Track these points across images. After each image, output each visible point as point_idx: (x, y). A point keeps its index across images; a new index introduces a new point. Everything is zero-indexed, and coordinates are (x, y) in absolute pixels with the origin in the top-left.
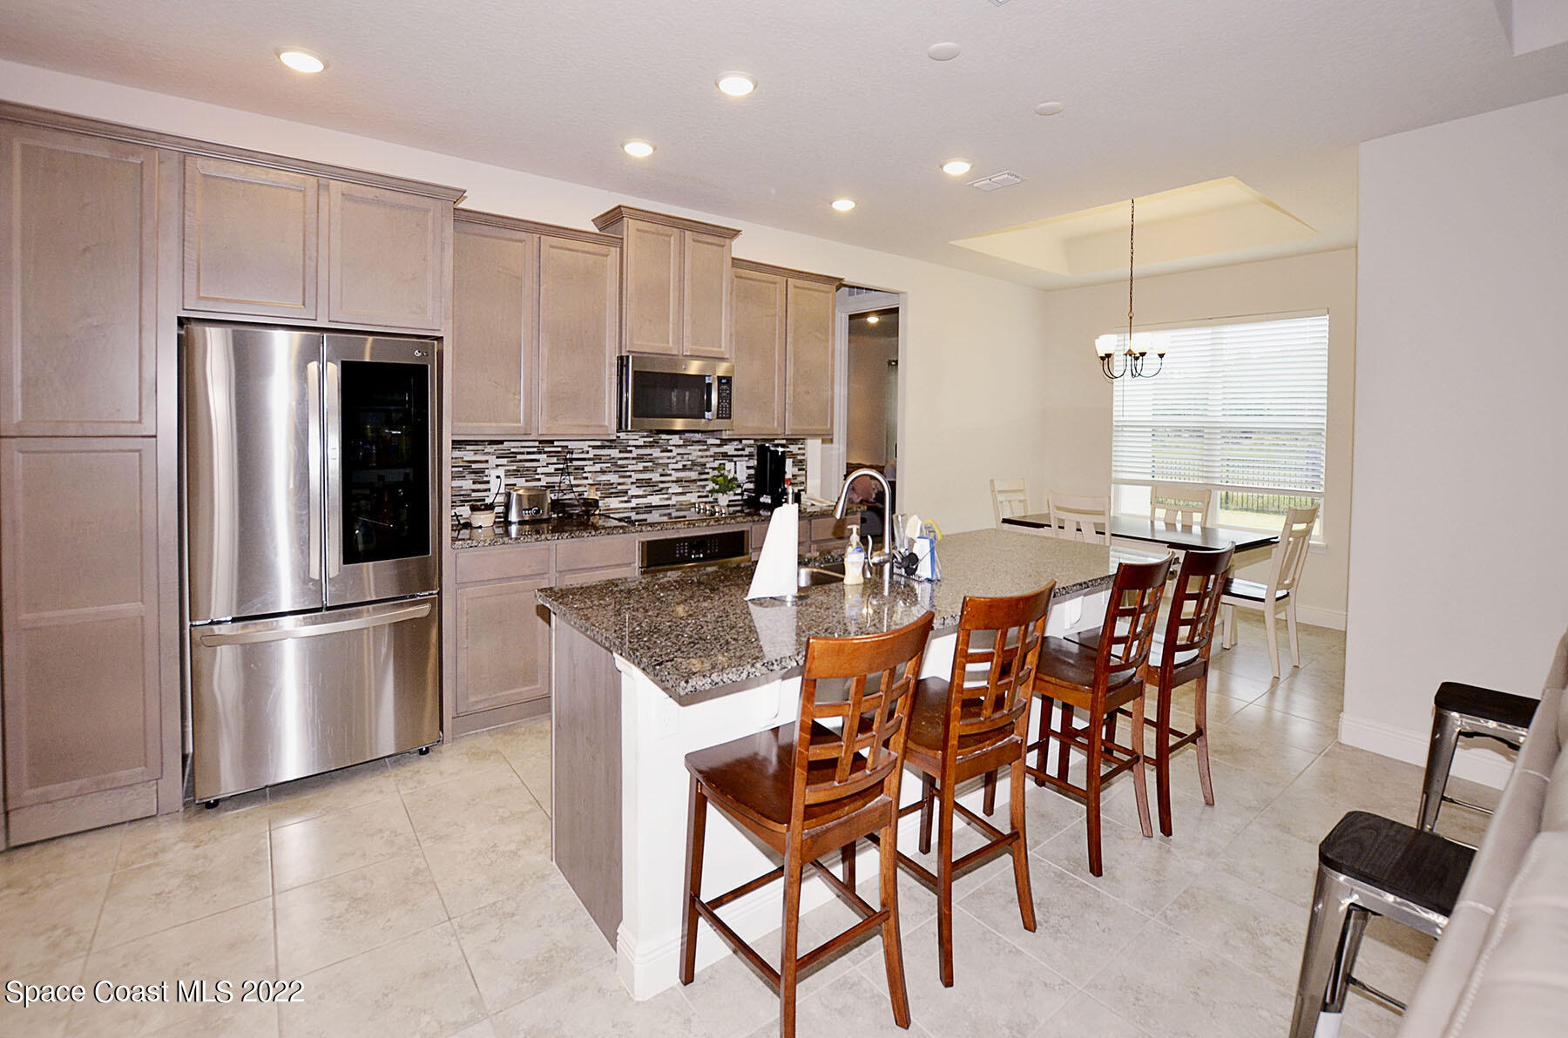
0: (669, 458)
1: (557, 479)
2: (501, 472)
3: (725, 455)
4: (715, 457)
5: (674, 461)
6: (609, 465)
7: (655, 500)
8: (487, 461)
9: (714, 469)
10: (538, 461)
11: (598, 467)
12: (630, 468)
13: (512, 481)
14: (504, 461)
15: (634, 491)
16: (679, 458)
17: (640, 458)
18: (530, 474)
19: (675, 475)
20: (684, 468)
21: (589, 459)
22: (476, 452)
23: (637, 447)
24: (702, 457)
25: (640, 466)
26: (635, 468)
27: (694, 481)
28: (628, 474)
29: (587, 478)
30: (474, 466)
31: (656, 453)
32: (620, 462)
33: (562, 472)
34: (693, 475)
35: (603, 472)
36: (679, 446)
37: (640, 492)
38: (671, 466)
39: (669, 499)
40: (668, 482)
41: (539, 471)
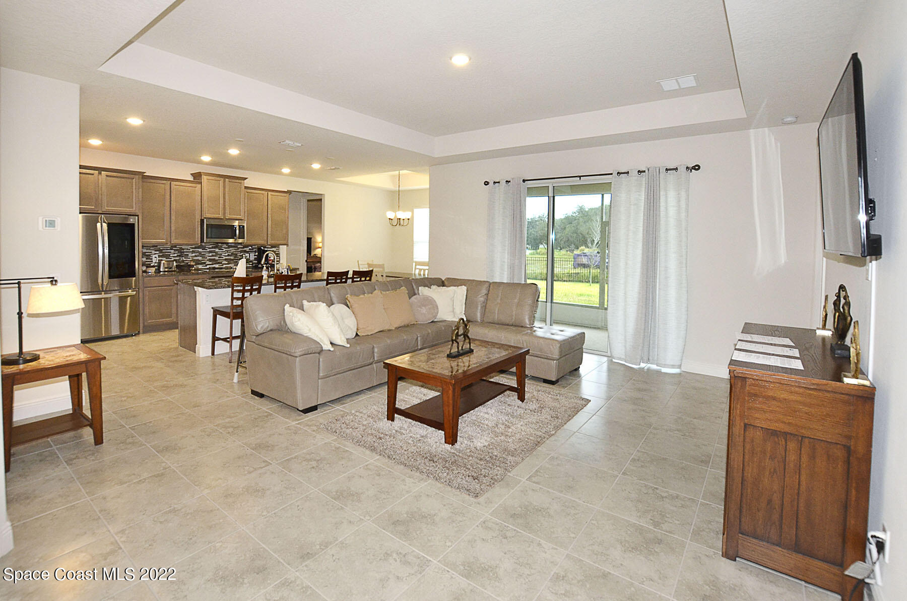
0: (222, 252)
1: (178, 258)
2: (157, 256)
3: (245, 251)
4: (241, 251)
6: (198, 254)
7: (217, 266)
8: (151, 252)
10: (170, 252)
11: (194, 255)
12: (206, 255)
13: (161, 259)
14: (158, 252)
15: (208, 263)
17: (210, 252)
18: (168, 257)
19: (225, 258)
20: (228, 255)
21: (190, 252)
22: (147, 249)
23: (209, 248)
24: (236, 251)
25: (211, 254)
26: (208, 255)
27: (233, 260)
28: (205, 257)
29: (189, 258)
30: (147, 254)
31: (217, 250)
32: (202, 253)
33: (179, 256)
34: (232, 258)
35: (196, 256)
36: (226, 248)
37: (211, 263)
38: (223, 255)
39: (222, 265)
40: (222, 260)
41: (171, 255)
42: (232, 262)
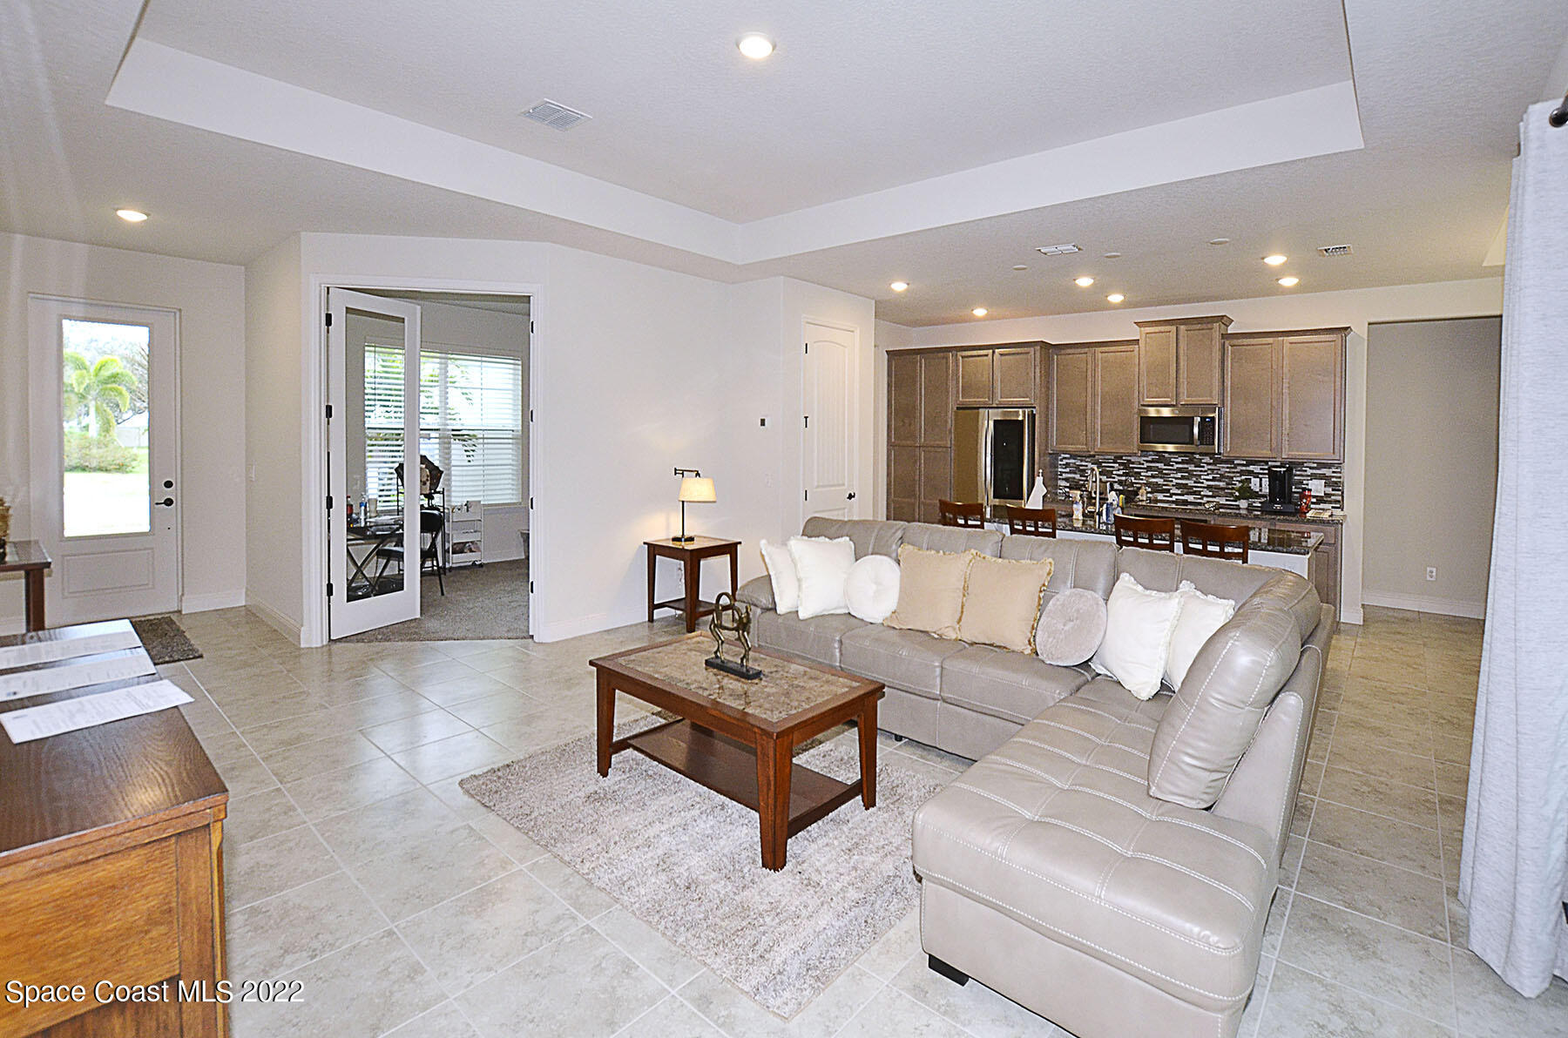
0: (1201, 471)
1: (1124, 478)
3: (1251, 473)
4: (1242, 473)
5: (1206, 474)
6: (1157, 473)
7: (1190, 498)
9: (1239, 482)
11: (1149, 473)
12: (1172, 475)
15: (1174, 491)
16: (1209, 472)
17: (1179, 470)
19: (1206, 483)
20: (1214, 479)
24: (1229, 472)
25: (1179, 475)
26: (1176, 476)
27: (1223, 489)
28: (1170, 479)
29: (1142, 479)
31: (1192, 467)
32: (1165, 472)
34: (1222, 484)
35: (1153, 476)
36: (1210, 464)
37: (1178, 492)
38: (1202, 477)
39: (1201, 499)
40: (1201, 487)
41: (1114, 472)
42: (1221, 493)
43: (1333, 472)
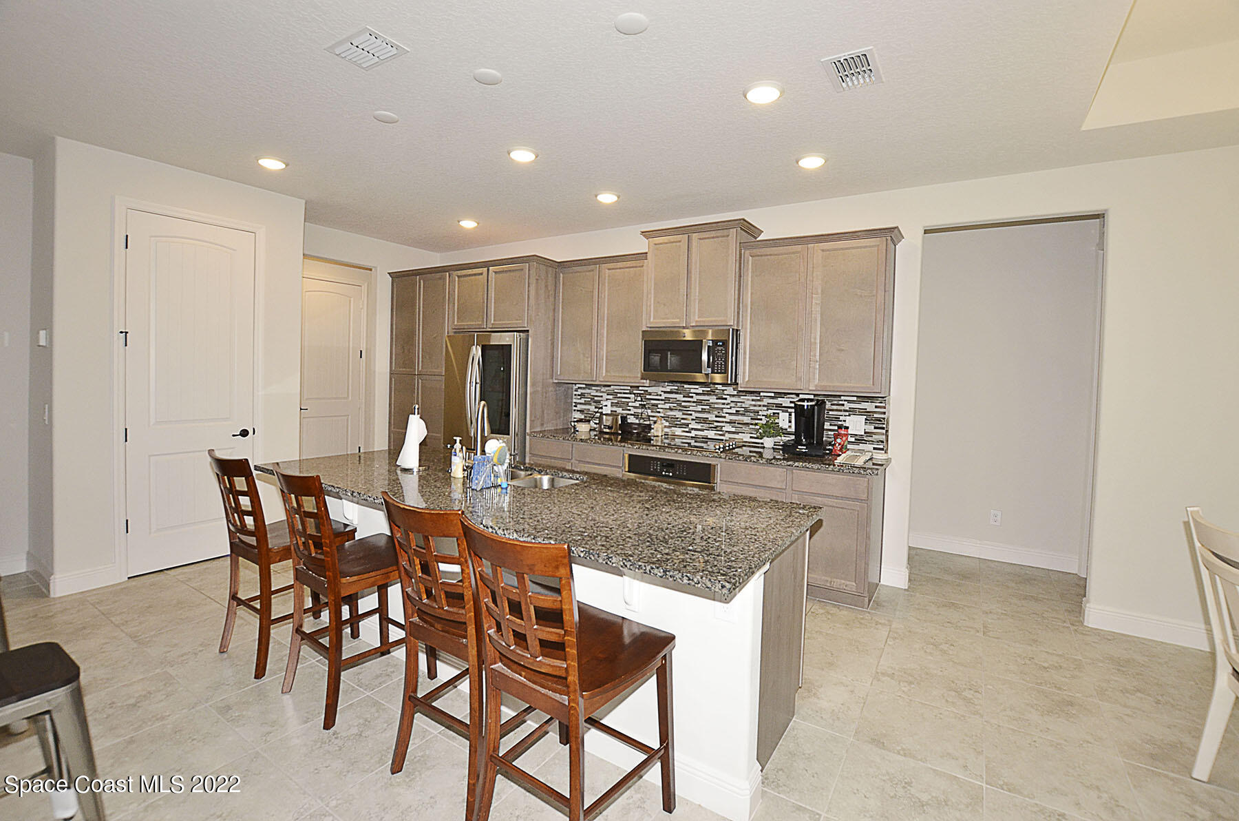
0: (724, 404)
1: (640, 411)
2: (609, 403)
3: (779, 406)
4: (768, 407)
5: (728, 407)
6: (675, 405)
7: (711, 434)
8: (602, 396)
9: (766, 416)
10: (629, 398)
11: (667, 406)
12: (691, 408)
13: (614, 409)
14: (611, 397)
15: (693, 425)
16: (733, 405)
17: (699, 402)
18: (625, 406)
19: (729, 418)
20: (737, 413)
21: (662, 400)
22: (597, 391)
23: (697, 394)
24: (755, 406)
25: (699, 408)
26: (695, 409)
27: (747, 424)
28: (689, 412)
29: (659, 412)
30: (596, 398)
31: (713, 399)
32: (683, 404)
33: (643, 406)
34: (746, 419)
35: (671, 409)
36: (733, 396)
37: (699, 427)
38: (725, 411)
39: (723, 435)
40: (723, 422)
41: (630, 404)
42: (745, 428)
43: (876, 407)
